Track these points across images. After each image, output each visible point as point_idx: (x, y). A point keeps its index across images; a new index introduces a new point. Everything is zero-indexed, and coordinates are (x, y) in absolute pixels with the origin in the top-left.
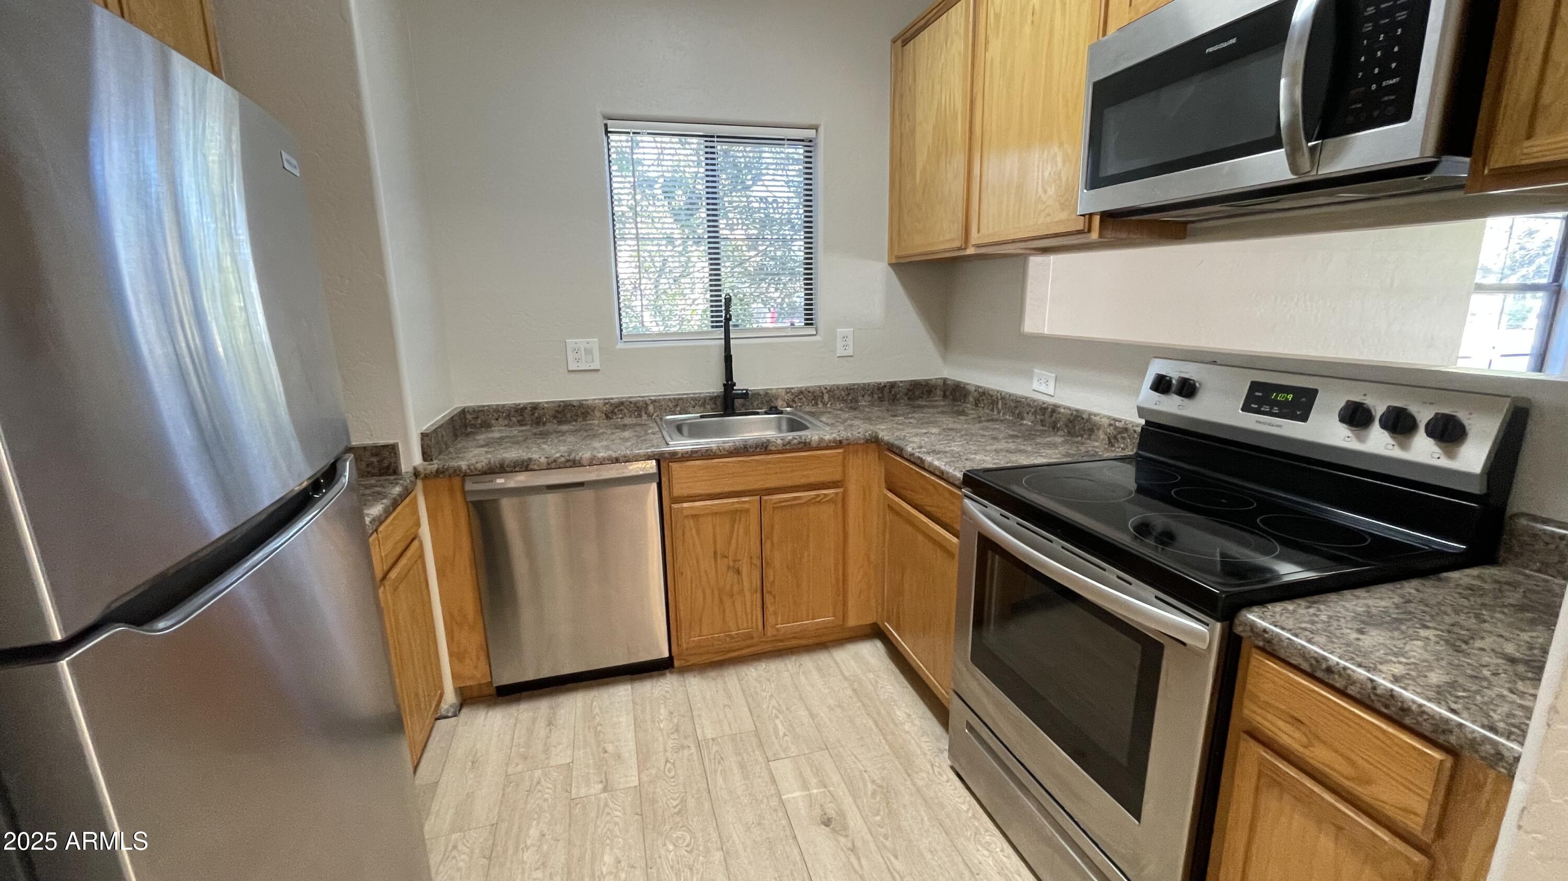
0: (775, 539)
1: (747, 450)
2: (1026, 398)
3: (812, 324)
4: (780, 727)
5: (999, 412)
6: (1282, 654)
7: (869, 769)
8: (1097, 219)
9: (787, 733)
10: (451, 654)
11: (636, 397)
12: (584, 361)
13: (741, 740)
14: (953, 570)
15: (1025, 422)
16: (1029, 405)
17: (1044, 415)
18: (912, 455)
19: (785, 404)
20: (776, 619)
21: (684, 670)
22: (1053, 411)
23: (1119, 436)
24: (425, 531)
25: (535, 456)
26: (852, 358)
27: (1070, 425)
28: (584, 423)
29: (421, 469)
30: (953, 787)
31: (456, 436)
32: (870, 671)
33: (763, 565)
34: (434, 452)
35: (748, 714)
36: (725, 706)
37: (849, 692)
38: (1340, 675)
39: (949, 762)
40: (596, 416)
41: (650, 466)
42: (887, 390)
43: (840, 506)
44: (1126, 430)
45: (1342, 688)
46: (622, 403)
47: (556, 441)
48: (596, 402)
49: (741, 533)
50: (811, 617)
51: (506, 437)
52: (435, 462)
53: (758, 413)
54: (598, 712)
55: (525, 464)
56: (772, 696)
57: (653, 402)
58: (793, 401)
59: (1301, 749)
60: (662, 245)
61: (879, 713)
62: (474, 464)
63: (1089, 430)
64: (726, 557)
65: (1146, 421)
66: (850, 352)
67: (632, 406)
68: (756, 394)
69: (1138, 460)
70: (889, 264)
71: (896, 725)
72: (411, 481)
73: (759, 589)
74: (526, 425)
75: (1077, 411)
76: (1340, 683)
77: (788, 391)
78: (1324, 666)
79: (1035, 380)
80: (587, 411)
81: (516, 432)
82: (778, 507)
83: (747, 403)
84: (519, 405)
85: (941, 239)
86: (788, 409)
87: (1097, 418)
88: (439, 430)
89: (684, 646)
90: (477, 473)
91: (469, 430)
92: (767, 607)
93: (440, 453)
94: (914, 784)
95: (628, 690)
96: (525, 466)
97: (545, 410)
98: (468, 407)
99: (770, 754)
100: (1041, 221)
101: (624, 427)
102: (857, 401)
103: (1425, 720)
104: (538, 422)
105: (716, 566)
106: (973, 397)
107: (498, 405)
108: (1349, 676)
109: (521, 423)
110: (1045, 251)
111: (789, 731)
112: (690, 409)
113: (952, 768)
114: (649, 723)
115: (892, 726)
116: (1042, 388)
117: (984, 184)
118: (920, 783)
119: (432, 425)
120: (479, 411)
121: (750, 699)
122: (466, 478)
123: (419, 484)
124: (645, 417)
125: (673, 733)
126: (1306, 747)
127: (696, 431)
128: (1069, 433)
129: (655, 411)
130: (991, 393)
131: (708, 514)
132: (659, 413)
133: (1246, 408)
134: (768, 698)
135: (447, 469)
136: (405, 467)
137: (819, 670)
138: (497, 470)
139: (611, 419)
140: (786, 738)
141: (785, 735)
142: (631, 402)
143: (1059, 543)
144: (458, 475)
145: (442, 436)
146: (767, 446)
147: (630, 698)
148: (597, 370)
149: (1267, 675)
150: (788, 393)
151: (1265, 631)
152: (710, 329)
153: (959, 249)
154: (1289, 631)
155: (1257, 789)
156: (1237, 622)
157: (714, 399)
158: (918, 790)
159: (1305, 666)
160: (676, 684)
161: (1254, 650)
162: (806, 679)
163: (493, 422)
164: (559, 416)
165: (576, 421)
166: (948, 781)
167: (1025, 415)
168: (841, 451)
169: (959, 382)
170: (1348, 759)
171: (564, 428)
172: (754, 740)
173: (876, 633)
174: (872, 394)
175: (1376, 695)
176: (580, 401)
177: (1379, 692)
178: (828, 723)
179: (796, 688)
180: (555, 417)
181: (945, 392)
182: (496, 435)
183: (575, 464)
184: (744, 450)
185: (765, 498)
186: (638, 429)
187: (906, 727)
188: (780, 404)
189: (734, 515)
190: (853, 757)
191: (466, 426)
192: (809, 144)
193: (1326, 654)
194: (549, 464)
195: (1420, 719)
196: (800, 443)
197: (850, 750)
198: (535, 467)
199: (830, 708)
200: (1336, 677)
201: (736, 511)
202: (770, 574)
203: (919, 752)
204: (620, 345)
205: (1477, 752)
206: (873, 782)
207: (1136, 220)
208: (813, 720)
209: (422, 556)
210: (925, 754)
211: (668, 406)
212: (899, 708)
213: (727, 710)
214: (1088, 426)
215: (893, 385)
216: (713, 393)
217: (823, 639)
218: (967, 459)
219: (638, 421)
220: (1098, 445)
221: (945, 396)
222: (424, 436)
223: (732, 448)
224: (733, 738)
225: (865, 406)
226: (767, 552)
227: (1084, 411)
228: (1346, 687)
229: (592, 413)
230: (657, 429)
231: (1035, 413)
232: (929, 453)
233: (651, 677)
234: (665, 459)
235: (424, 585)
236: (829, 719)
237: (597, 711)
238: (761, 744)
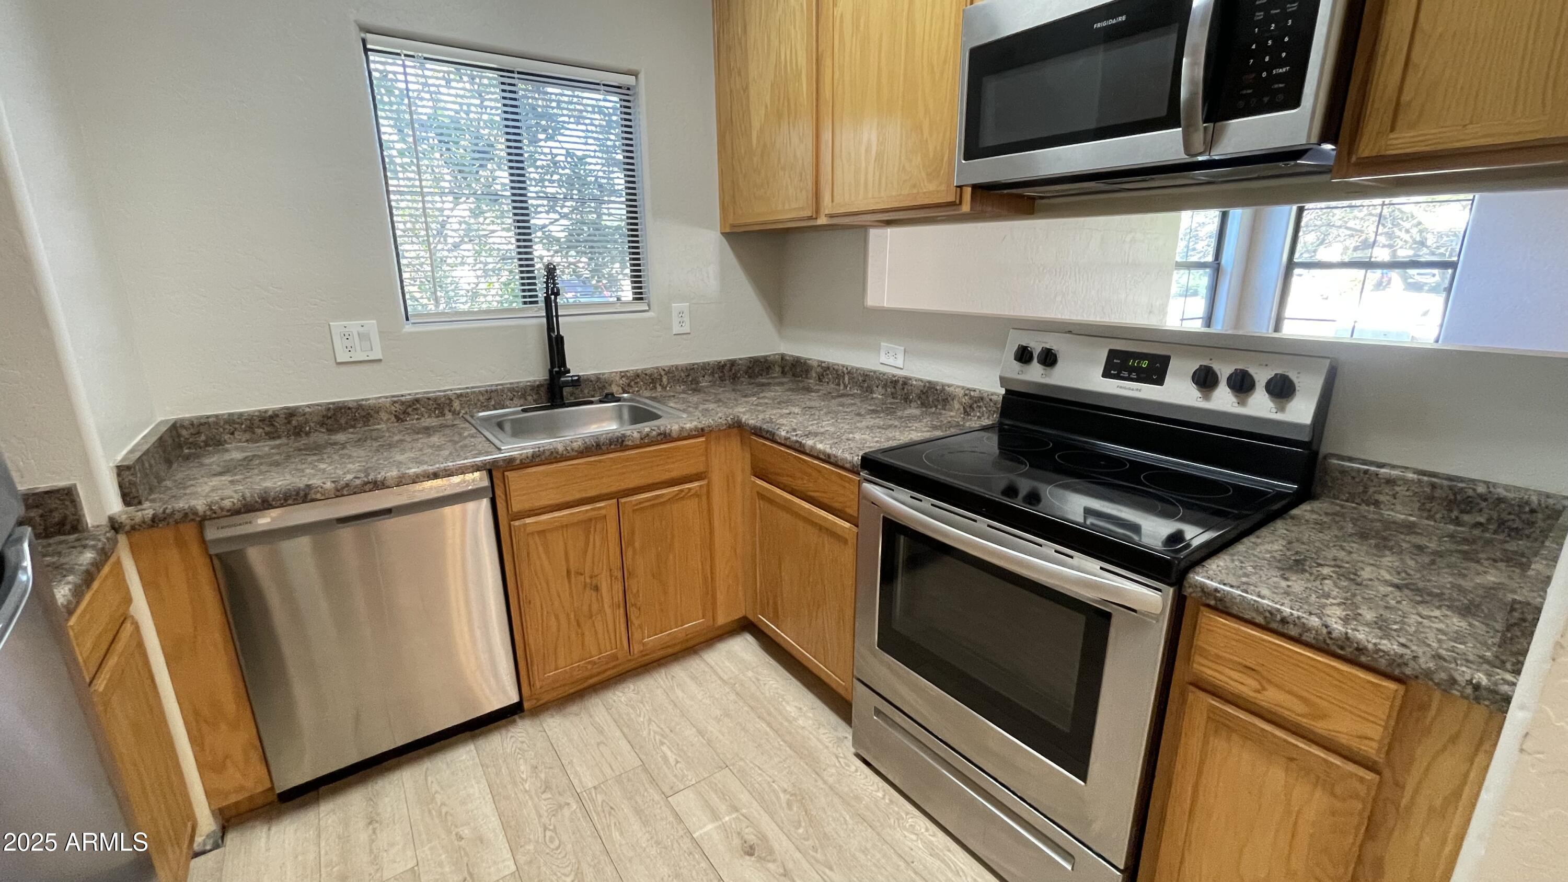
0: (637, 545)
1: (601, 448)
2: (875, 372)
3: (641, 299)
4: (669, 754)
5: (846, 387)
6: (1235, 610)
7: (776, 779)
8: (968, 191)
9: (679, 759)
10: (201, 767)
11: (434, 392)
12: (358, 348)
13: (629, 780)
14: (847, 556)
15: (875, 396)
16: (878, 379)
17: (895, 388)
18: (787, 439)
19: (621, 391)
20: (643, 633)
21: (539, 710)
22: (905, 383)
23: (975, 405)
24: (141, 608)
25: (316, 481)
26: (689, 336)
27: (923, 397)
28: (367, 428)
29: (123, 518)
30: (863, 776)
31: (169, 462)
32: (748, 669)
33: (625, 574)
34: (142, 491)
35: (629, 747)
36: (598, 744)
37: (732, 697)
38: (1295, 625)
39: (853, 750)
40: (381, 419)
41: (478, 479)
42: (727, 368)
43: (704, 498)
44: (982, 399)
45: (1297, 635)
46: (417, 401)
47: (336, 457)
48: (380, 401)
49: (598, 544)
50: (679, 623)
51: (254, 456)
52: (147, 504)
53: (591, 403)
54: (439, 789)
55: (302, 493)
56: (650, 720)
57: (459, 396)
58: (629, 385)
59: (1252, 694)
60: (436, 202)
61: (769, 714)
62: (217, 503)
63: (943, 400)
64: (581, 574)
65: (1007, 390)
66: (687, 329)
67: (431, 402)
68: (588, 380)
69: (1000, 429)
70: (722, 233)
71: (790, 722)
72: (108, 539)
73: (622, 605)
74: (279, 437)
75: (929, 382)
76: (1294, 632)
77: (623, 375)
78: (1279, 617)
79: (882, 354)
80: (369, 414)
81: (267, 449)
82: (639, 509)
83: (577, 392)
84: (266, 411)
85: (787, 207)
86: (625, 395)
87: (951, 389)
88: (145, 458)
89: (538, 685)
90: (225, 513)
91: (187, 451)
92: (632, 622)
93: (151, 490)
94: (825, 782)
95: (471, 751)
96: (302, 496)
97: (307, 416)
98: (182, 420)
99: (666, 789)
100: (905, 192)
101: (428, 431)
102: (698, 383)
103: (1381, 657)
104: (298, 432)
105: (570, 588)
106: (816, 372)
107: (230, 414)
108: (1304, 624)
109: (271, 436)
110: (889, 223)
111: (680, 756)
112: (508, 403)
113: (858, 755)
114: (509, 787)
115: (786, 724)
116: (891, 361)
117: (837, 150)
118: (831, 780)
119: (132, 451)
120: (201, 424)
121: (625, 730)
122: (207, 523)
123: (122, 539)
124: (449, 416)
125: (544, 792)
126: (1258, 692)
127: (520, 430)
128: (922, 404)
129: (463, 408)
130: (836, 367)
131: (556, 528)
132: (467, 409)
133: (1106, 374)
134: (646, 724)
135: (173, 513)
136: (92, 518)
137: (694, 678)
138: (257, 506)
139: (403, 421)
140: (679, 765)
141: (677, 762)
142: (429, 399)
143: (984, 522)
144: (193, 520)
145: (151, 466)
146: (623, 441)
147: (477, 760)
148: (380, 360)
149: (1219, 630)
150: (622, 377)
151: (1216, 590)
152: (521, 306)
153: (810, 218)
154: (1238, 587)
155: (1205, 736)
156: (1185, 583)
157: (535, 388)
158: (831, 788)
159: (1260, 620)
160: (531, 730)
161: (1202, 608)
162: (683, 691)
163: (227, 437)
164: (329, 422)
165: (354, 427)
166: (856, 771)
167: (875, 388)
168: (703, 439)
169: (797, 357)
170: (1301, 698)
171: (341, 437)
172: (643, 776)
173: (746, 626)
174: (712, 374)
175: (1331, 638)
176: (357, 401)
177: (1334, 635)
178: (721, 737)
179: (675, 705)
180: (322, 424)
181: (783, 368)
182: (237, 455)
183: (378, 485)
184: (596, 448)
185: (623, 500)
186: (447, 431)
187: (800, 722)
188: (615, 389)
189: (587, 524)
190: (757, 769)
191: (180, 446)
192: (626, 93)
193: (1278, 607)
194: (338, 491)
195: (1375, 656)
196: (660, 434)
197: (751, 762)
198: (319, 496)
199: (718, 720)
200: (1292, 626)
201: (590, 520)
202: (633, 585)
203: (821, 747)
204: (408, 328)
205: (1432, 680)
206: (785, 791)
207: (1007, 194)
208: (703, 737)
209: (140, 645)
210: (827, 747)
211: (479, 400)
212: (788, 703)
213: (602, 748)
214: (942, 396)
215: (733, 363)
216: (535, 381)
217: (692, 643)
218: (848, 440)
219: (441, 420)
220: (953, 414)
221: (783, 373)
222: (121, 470)
223: (582, 447)
224: (618, 779)
225: (707, 387)
226: (628, 561)
227: (937, 383)
228: (1301, 635)
229: (376, 415)
230: (474, 431)
231: (885, 387)
232: (807, 436)
233: (498, 728)
234: (498, 467)
235: (148, 682)
236: (720, 731)
237: (435, 787)
238: (653, 780)
